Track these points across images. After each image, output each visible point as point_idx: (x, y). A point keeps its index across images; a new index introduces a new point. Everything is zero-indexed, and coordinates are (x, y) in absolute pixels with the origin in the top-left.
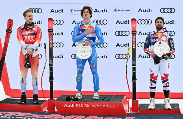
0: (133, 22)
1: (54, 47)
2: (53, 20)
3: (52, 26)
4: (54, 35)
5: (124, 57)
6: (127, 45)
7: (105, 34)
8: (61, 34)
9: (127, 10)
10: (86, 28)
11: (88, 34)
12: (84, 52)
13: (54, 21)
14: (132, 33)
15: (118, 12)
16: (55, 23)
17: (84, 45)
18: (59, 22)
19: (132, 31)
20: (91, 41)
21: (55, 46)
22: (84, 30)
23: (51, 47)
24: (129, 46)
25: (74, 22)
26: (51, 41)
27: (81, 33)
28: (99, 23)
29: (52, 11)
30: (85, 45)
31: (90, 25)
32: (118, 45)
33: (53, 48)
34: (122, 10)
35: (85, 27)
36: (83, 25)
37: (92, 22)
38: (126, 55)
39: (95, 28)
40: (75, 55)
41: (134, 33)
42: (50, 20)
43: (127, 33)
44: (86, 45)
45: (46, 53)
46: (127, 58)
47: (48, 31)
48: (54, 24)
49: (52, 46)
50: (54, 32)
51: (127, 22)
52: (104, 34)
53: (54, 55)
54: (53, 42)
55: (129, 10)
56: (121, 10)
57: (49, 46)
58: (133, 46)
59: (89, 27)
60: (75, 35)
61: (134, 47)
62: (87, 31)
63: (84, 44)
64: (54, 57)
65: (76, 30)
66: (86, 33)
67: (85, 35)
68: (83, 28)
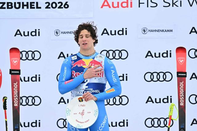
0: (178, 54)
1: (21, 104)
2: (21, 51)
3: (19, 64)
4: (22, 81)
5: (162, 125)
6: (168, 100)
7: (124, 77)
8: (36, 78)
9: (168, 31)
10: (85, 65)
11: (90, 78)
12: (82, 114)
13: (21, 53)
14: (178, 76)
15: (149, 34)
16: (24, 58)
17: (81, 100)
18: (32, 56)
19: (178, 73)
20: (97, 91)
21: (24, 103)
22: (81, 70)
23: (16, 105)
24: (171, 102)
25: (61, 55)
26: (16, 93)
27: (76, 75)
28: (111, 57)
29: (18, 33)
30: (83, 99)
31: (94, 58)
32: (149, 100)
33: (21, 106)
34: (158, 31)
35: (83, 63)
36: (79, 58)
37: (98, 54)
38: (165, 119)
39: (103, 64)
40: (65, 120)
41: (182, 75)
42: (14, 50)
43: (169, 77)
44: (85, 100)
45: (6, 118)
46: (167, 125)
47: (10, 73)
48: (21, 59)
49: (18, 103)
50: (22, 76)
51: (167, 54)
52: (121, 78)
53: (22, 121)
54: (21, 96)
55: (172, 31)
56: (155, 31)
57: (13, 103)
58: (179, 103)
59: (91, 62)
60: (64, 79)
61: (182, 104)
62: (87, 72)
63: (81, 98)
64: (23, 125)
65: (65, 68)
66: (85, 74)
67: (85, 79)
68: (79, 66)
